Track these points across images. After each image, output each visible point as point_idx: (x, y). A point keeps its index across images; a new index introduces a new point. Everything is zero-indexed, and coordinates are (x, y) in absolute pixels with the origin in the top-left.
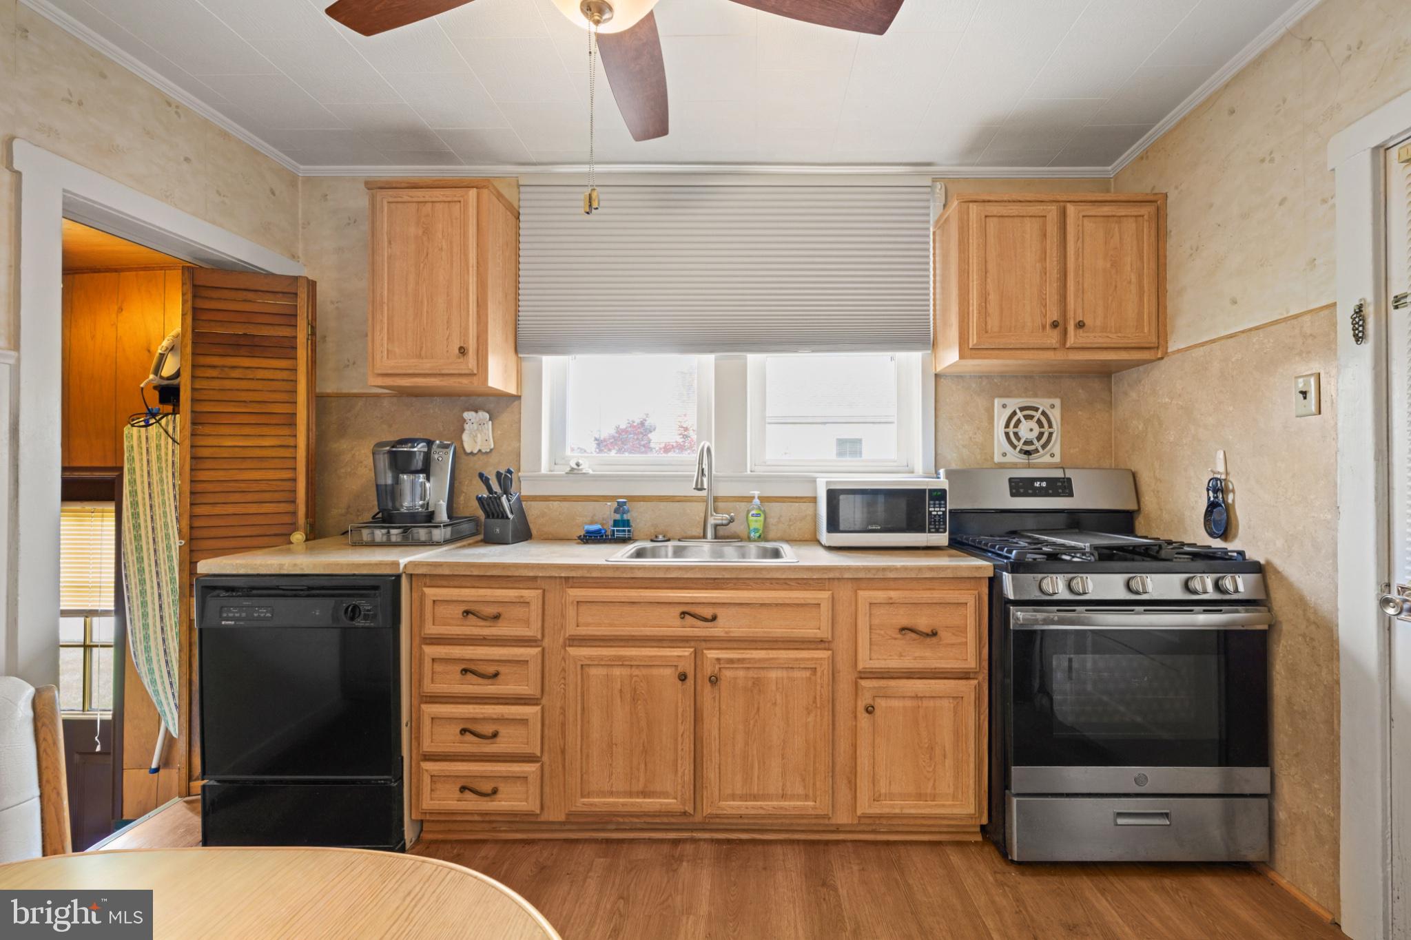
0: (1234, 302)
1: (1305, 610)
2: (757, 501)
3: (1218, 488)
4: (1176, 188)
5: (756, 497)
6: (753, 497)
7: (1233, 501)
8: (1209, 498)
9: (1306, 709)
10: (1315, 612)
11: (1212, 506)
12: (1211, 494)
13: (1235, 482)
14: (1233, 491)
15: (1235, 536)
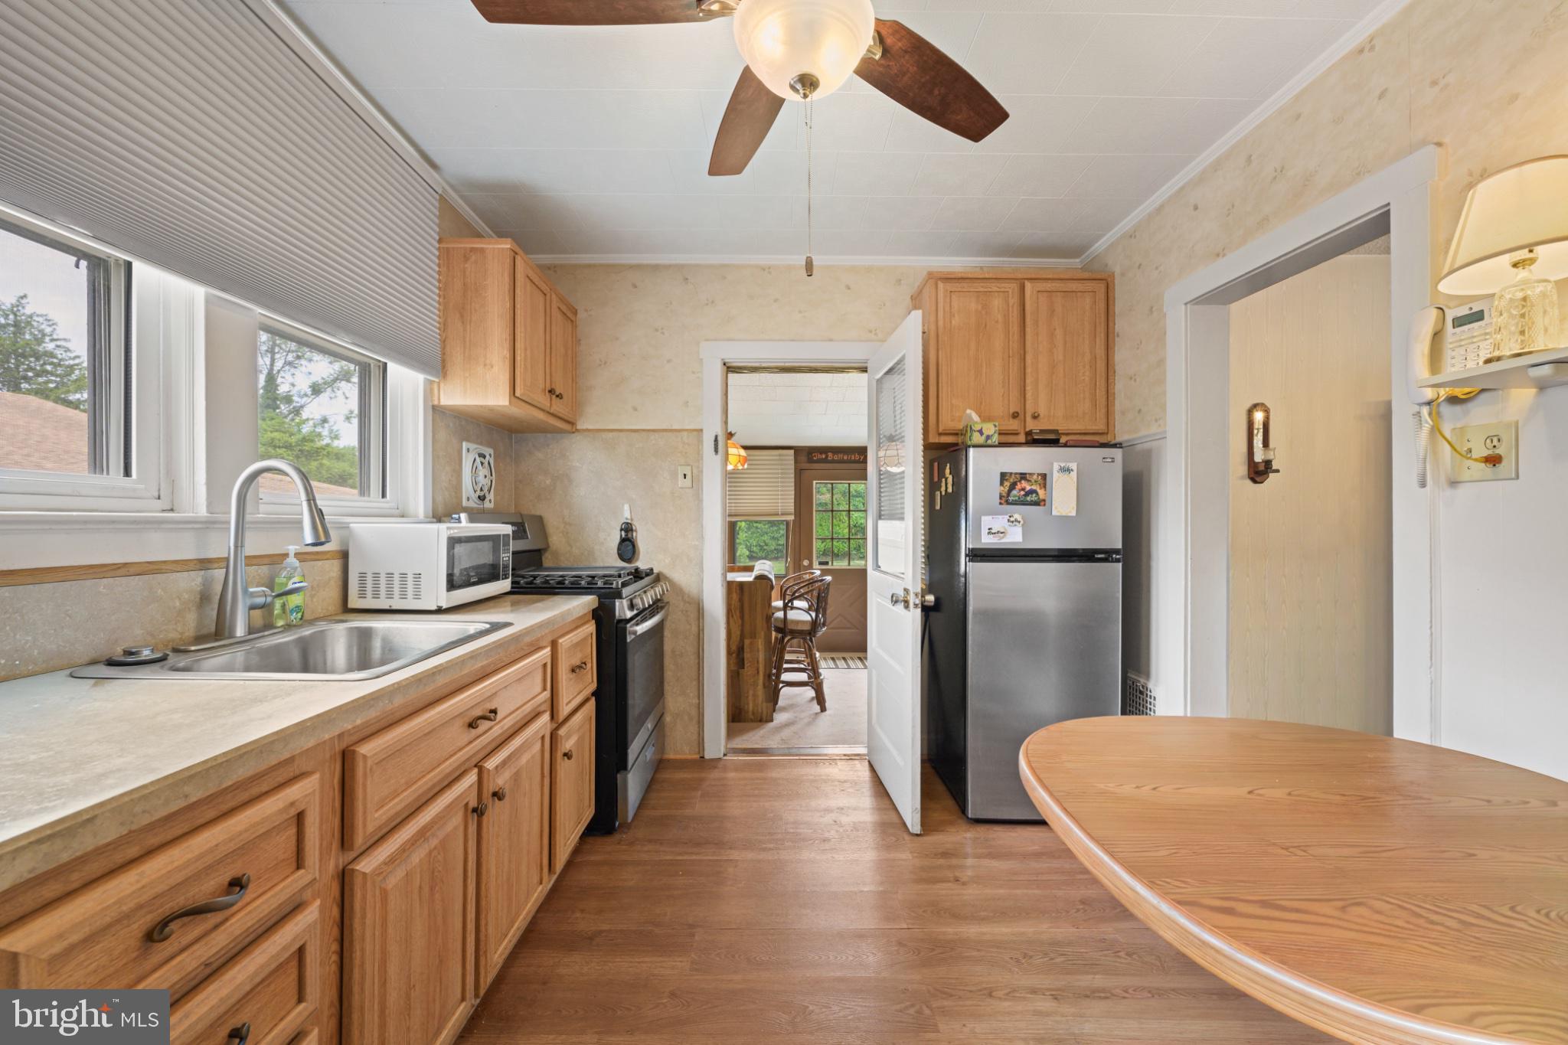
0: (635, 409)
1: (683, 597)
2: (292, 560)
3: (628, 528)
4: (586, 310)
5: (292, 555)
6: (286, 555)
7: (636, 537)
8: (621, 536)
9: (683, 651)
10: (689, 596)
11: (623, 540)
12: (623, 533)
13: (637, 525)
14: (636, 531)
15: (637, 560)
